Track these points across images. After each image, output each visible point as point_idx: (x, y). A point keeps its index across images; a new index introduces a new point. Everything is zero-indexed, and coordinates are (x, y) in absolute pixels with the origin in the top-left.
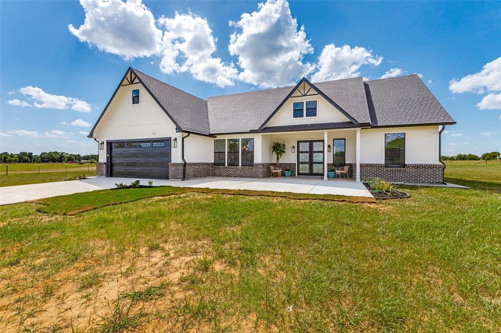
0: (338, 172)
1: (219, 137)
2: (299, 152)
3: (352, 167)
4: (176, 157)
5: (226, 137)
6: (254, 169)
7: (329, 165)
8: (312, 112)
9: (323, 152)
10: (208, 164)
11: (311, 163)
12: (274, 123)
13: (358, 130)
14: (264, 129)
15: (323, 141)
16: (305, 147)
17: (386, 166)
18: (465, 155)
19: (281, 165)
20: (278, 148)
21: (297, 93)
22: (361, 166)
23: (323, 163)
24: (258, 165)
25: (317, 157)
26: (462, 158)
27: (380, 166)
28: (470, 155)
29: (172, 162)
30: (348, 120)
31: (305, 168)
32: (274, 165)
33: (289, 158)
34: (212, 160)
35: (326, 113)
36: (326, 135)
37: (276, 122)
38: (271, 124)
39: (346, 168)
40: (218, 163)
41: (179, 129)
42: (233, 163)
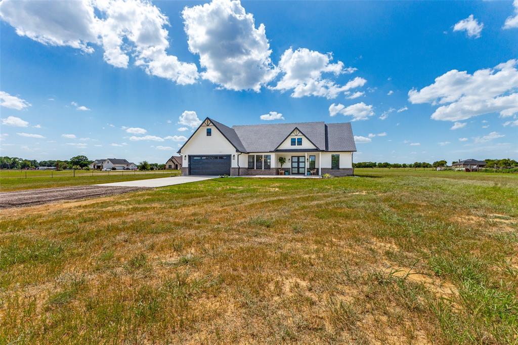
0: (312, 172)
1: (251, 154)
2: (292, 162)
3: (318, 169)
4: (234, 164)
5: (255, 154)
6: (271, 171)
7: (307, 169)
8: (300, 143)
9: (305, 162)
10: (245, 168)
11: (298, 168)
12: (281, 148)
13: (320, 153)
14: (276, 151)
15: (305, 156)
16: (295, 159)
17: (332, 169)
18: (420, 163)
19: (283, 169)
20: (282, 160)
21: (293, 134)
22: (321, 169)
23: (305, 168)
24: (272, 168)
25: (301, 165)
26: (417, 165)
27: (329, 169)
28: (424, 163)
29: (232, 167)
30: (315, 148)
31: (295, 171)
32: (280, 169)
33: (287, 165)
34: (247, 166)
35: (306, 144)
36: (306, 154)
37: (283, 147)
38: (280, 148)
39: (315, 170)
40: (251, 168)
41: (237, 151)
42: (259, 168)
